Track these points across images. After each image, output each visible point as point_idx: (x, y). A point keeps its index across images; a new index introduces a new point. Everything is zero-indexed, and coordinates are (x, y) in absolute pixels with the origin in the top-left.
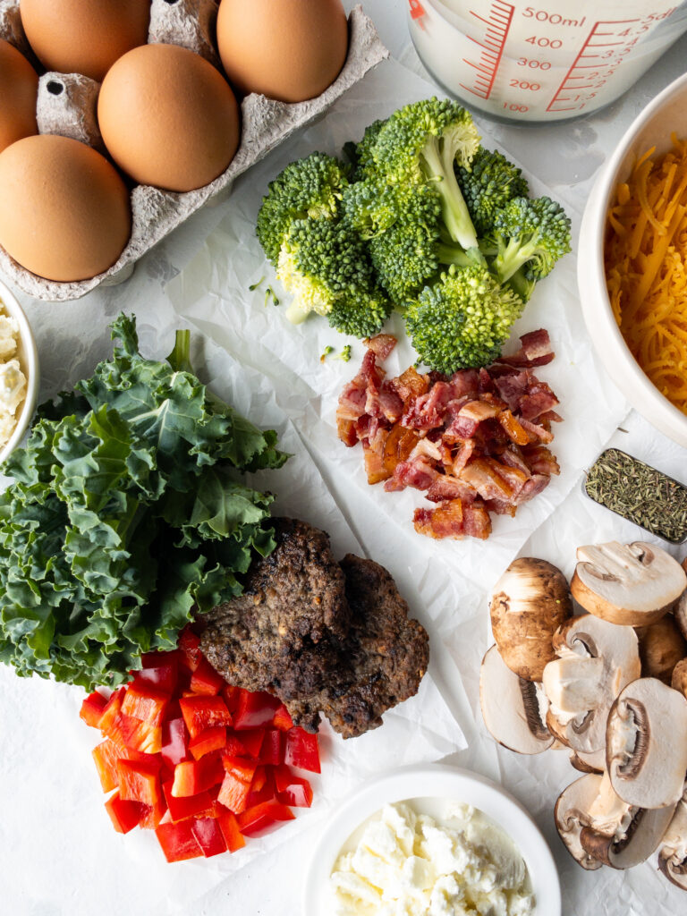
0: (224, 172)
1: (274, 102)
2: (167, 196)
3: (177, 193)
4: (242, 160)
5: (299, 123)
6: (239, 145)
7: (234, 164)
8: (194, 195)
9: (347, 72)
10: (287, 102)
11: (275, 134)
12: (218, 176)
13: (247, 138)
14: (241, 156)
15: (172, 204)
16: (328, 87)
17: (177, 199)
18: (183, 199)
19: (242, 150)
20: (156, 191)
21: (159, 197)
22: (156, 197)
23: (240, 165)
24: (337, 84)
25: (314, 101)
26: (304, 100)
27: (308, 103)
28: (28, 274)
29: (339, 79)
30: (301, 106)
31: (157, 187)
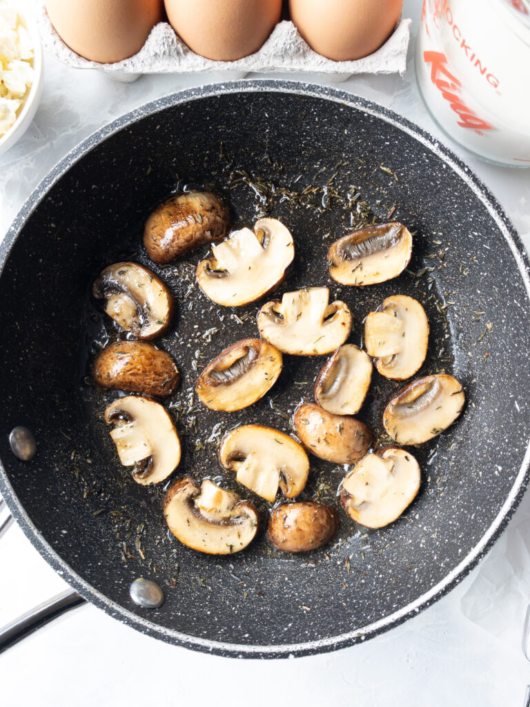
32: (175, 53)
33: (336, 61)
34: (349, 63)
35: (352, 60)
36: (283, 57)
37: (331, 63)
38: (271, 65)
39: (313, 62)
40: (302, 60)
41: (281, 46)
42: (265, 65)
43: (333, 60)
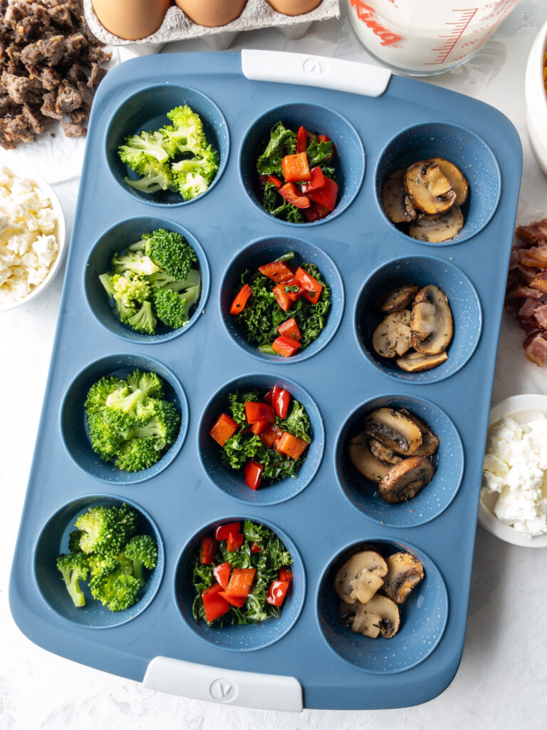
0: (223, 26)
1: (267, 5)
2: (186, 20)
3: (193, 22)
4: (235, 25)
5: (274, 24)
6: (238, 17)
7: (230, 24)
8: (201, 28)
9: (314, 12)
10: (275, 10)
11: (259, 21)
12: (219, 26)
13: (244, 15)
14: (236, 22)
15: (186, 25)
16: (301, 14)
17: (191, 24)
18: (194, 26)
19: (238, 20)
20: (182, 13)
21: (182, 17)
22: (180, 16)
23: (232, 27)
24: (306, 15)
25: (289, 17)
26: (284, 14)
27: (285, 16)
28: (96, 19)
29: (308, 14)
30: (281, 16)
31: (184, 13)
32: (184, 26)
33: (293, 16)
34: (302, 17)
35: (304, 14)
36: (257, 18)
37: (289, 18)
38: (249, 24)
39: (277, 19)
40: (270, 19)
41: (254, 10)
42: (245, 25)
43: (291, 16)
